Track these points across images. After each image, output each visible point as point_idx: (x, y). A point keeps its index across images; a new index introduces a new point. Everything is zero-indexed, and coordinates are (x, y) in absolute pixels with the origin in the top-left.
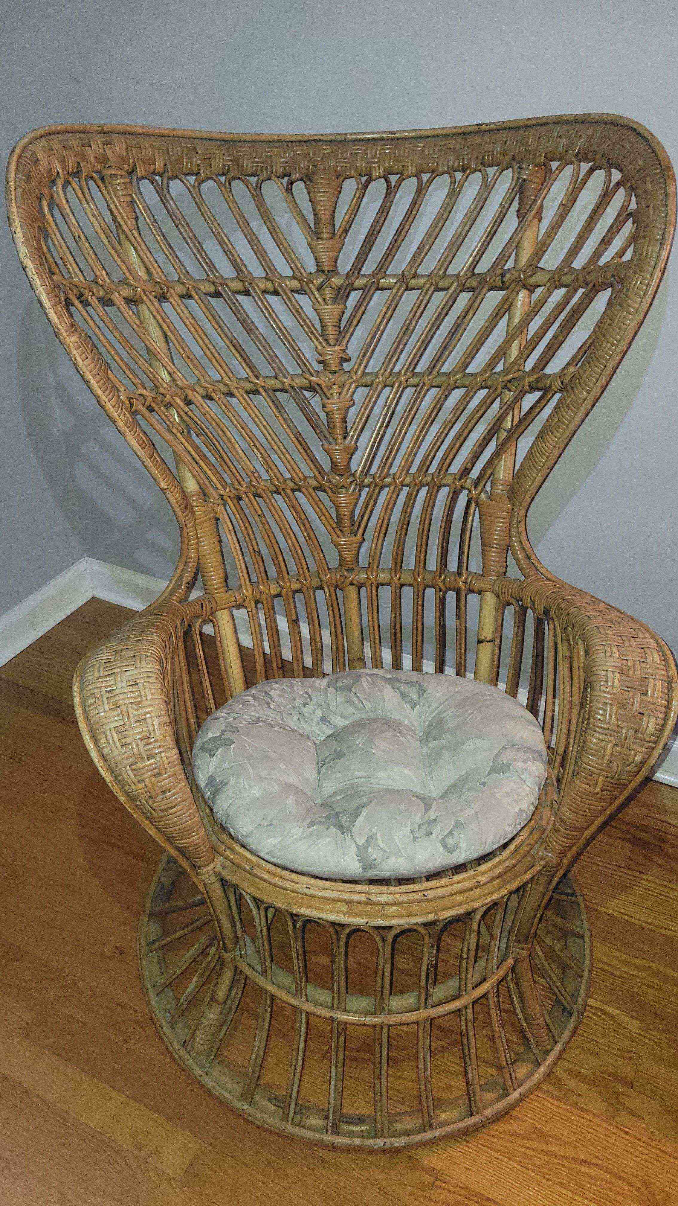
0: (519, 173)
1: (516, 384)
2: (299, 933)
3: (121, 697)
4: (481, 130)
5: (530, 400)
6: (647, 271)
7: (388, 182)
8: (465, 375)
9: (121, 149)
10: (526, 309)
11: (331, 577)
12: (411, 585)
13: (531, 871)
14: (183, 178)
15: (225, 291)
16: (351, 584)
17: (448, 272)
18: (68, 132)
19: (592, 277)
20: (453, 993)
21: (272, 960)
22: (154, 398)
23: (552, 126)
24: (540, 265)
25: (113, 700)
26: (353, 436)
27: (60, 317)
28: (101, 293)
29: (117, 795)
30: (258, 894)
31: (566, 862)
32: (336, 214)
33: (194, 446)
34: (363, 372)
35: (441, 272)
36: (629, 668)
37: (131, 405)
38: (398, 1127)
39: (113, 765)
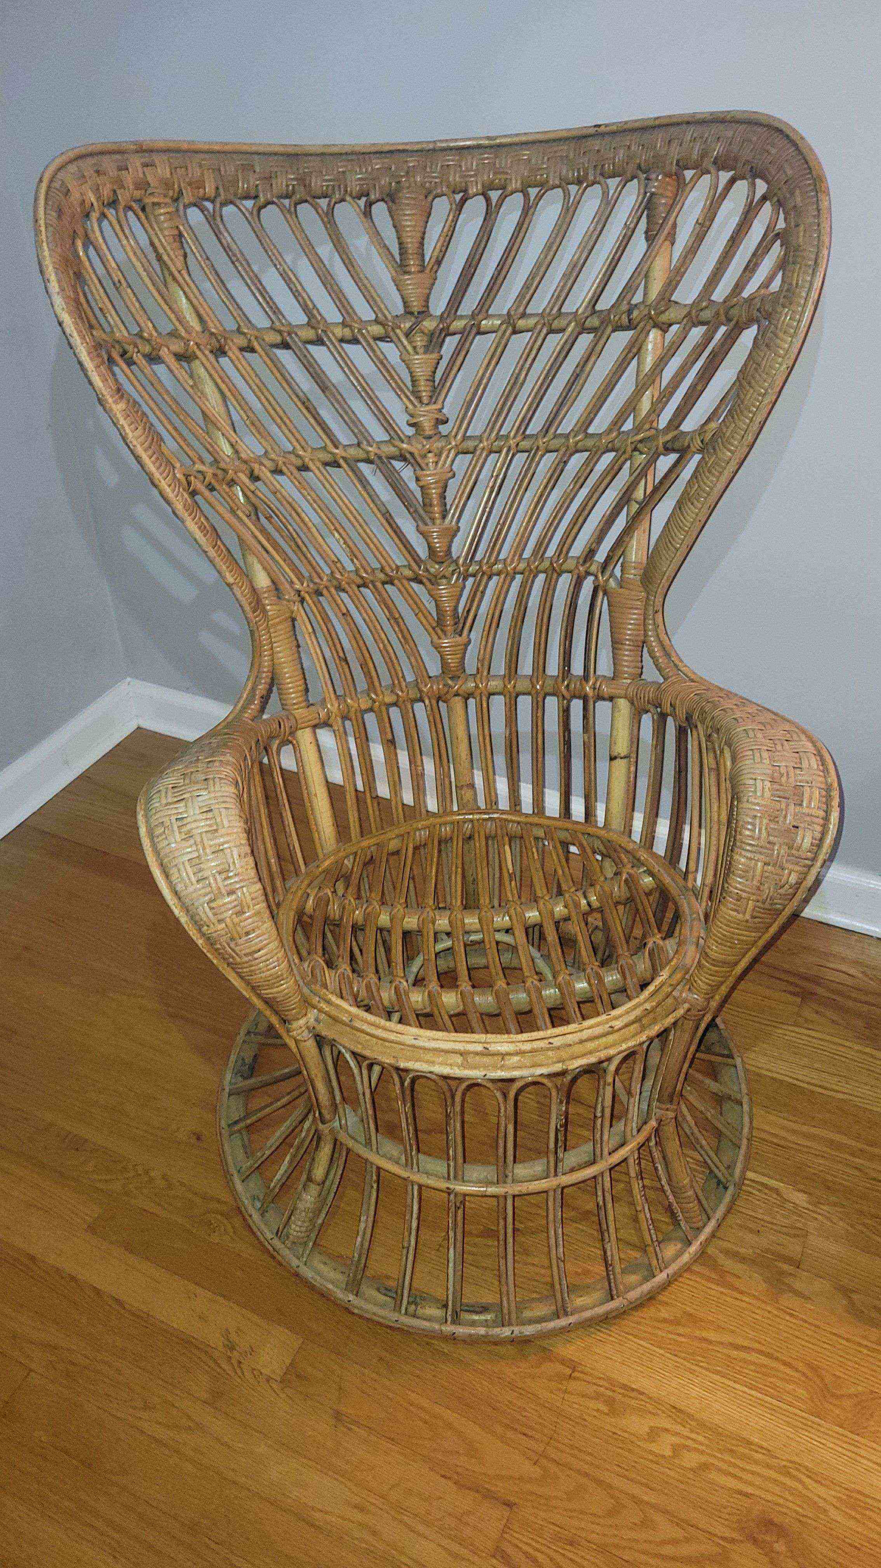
0: (646, 186)
1: (648, 445)
2: (408, 1092)
3: (193, 825)
4: (599, 133)
5: (665, 463)
6: (799, 305)
7: (488, 200)
8: (587, 436)
9: (163, 170)
10: (659, 352)
11: (432, 687)
12: (529, 694)
13: (674, 1015)
14: (238, 202)
15: (294, 341)
16: (457, 695)
17: (563, 310)
18: (102, 153)
19: (734, 312)
20: (587, 1159)
21: (377, 1130)
22: (215, 475)
23: (684, 127)
24: (673, 298)
25: (184, 829)
26: (454, 515)
27: (104, 381)
28: (147, 349)
29: (194, 938)
30: (358, 1049)
31: (714, 1004)
32: (426, 241)
33: (263, 530)
34: (464, 436)
35: (556, 309)
36: (782, 775)
37: (189, 484)
38: (527, 1314)
39: (188, 902)
